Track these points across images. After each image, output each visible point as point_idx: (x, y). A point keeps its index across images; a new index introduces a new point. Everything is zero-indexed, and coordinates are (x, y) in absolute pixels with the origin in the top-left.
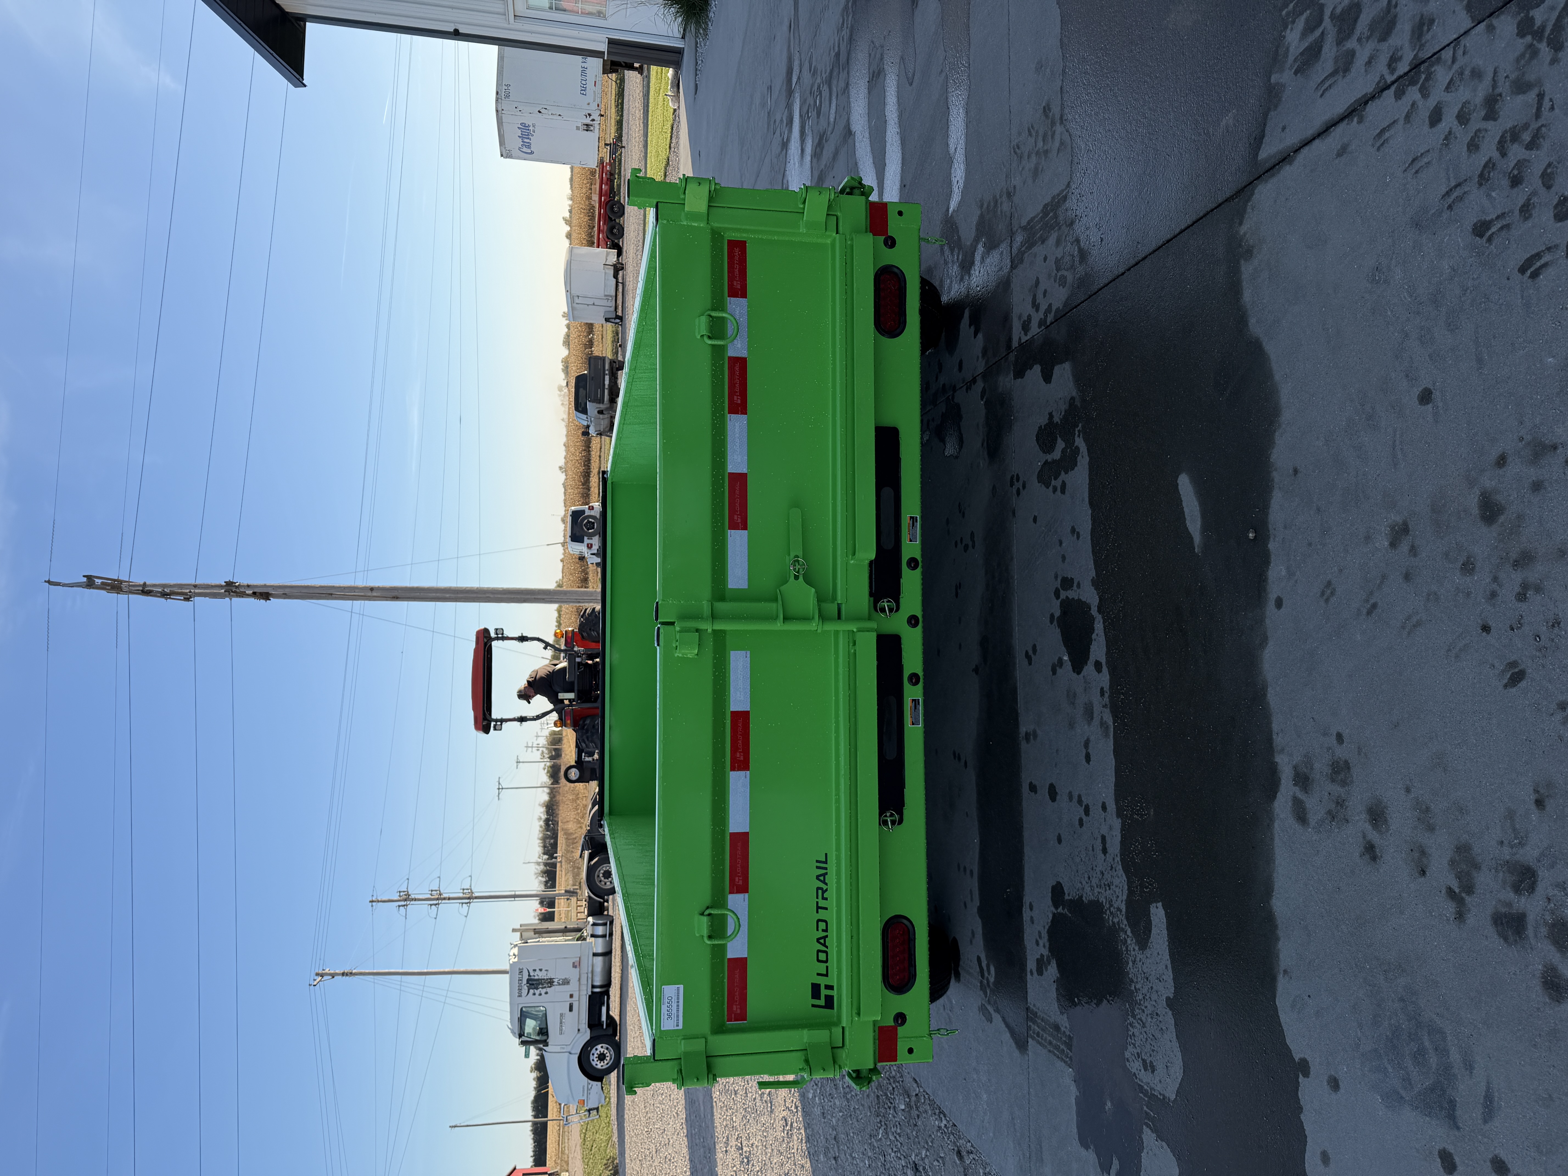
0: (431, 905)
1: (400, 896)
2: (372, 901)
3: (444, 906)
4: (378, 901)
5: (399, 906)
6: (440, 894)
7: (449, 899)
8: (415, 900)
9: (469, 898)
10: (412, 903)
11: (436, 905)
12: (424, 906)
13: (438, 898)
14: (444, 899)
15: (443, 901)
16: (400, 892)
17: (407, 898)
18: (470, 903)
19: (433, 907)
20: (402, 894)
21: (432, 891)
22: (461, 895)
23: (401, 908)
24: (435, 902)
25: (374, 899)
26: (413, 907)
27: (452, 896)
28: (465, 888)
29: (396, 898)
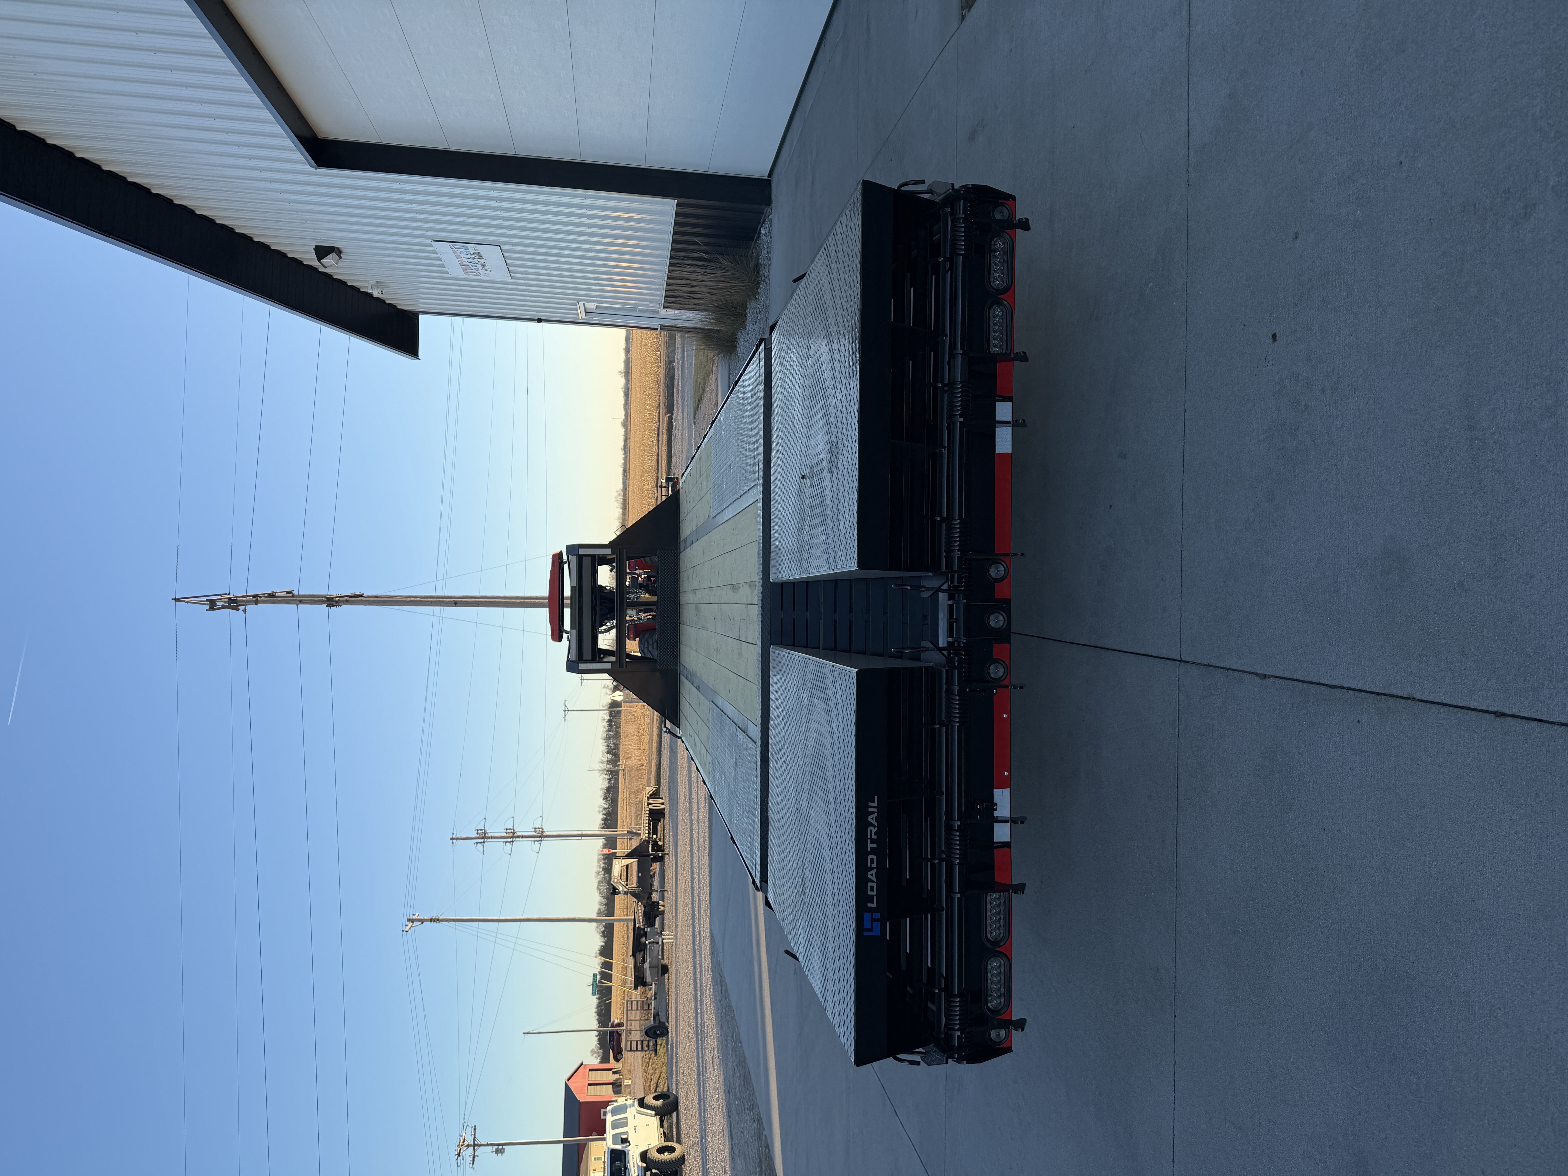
0: (506, 842)
1: (478, 833)
2: (452, 839)
3: (519, 844)
4: (458, 839)
5: (477, 843)
6: (514, 833)
7: (523, 837)
8: (492, 838)
9: (540, 837)
10: (488, 840)
11: (510, 842)
12: (500, 843)
13: (512, 836)
14: (518, 837)
15: (517, 839)
16: (478, 830)
17: (483, 836)
18: (541, 841)
19: (508, 844)
20: (479, 832)
21: (507, 829)
22: (533, 833)
23: (479, 844)
24: (509, 840)
25: (454, 837)
26: (490, 844)
27: (524, 834)
28: (537, 827)
29: (474, 835)
